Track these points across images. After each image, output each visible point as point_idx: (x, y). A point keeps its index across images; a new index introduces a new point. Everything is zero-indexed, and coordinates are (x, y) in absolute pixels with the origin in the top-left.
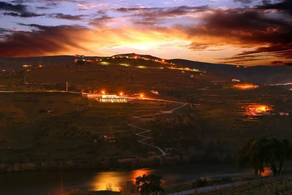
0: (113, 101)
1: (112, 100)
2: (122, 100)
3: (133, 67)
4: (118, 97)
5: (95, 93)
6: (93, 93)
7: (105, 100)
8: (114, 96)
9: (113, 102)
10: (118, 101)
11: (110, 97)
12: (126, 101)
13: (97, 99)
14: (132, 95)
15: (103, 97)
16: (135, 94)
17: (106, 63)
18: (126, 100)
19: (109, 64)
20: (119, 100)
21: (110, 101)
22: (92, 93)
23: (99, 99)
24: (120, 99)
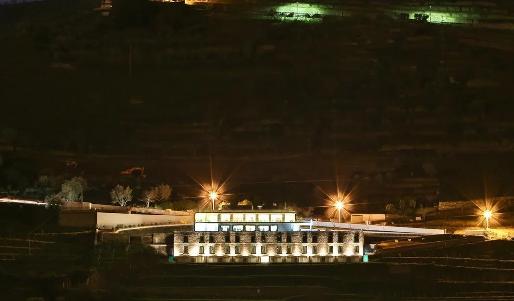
0: (272, 253)
1: (259, 246)
2: (335, 245)
3: (490, 26)
4: (311, 224)
5: (159, 203)
6: (143, 204)
7: (207, 246)
8: (276, 217)
9: (265, 260)
10: (303, 252)
11: (252, 228)
12: (361, 253)
13: (158, 243)
14: (424, 211)
15: (199, 228)
16: (442, 206)
17: (314, 10)
18: (361, 244)
19: (325, 18)
20: (309, 246)
21: (245, 253)
22: (137, 201)
23: (170, 242)
24: (315, 237)
